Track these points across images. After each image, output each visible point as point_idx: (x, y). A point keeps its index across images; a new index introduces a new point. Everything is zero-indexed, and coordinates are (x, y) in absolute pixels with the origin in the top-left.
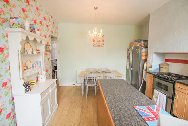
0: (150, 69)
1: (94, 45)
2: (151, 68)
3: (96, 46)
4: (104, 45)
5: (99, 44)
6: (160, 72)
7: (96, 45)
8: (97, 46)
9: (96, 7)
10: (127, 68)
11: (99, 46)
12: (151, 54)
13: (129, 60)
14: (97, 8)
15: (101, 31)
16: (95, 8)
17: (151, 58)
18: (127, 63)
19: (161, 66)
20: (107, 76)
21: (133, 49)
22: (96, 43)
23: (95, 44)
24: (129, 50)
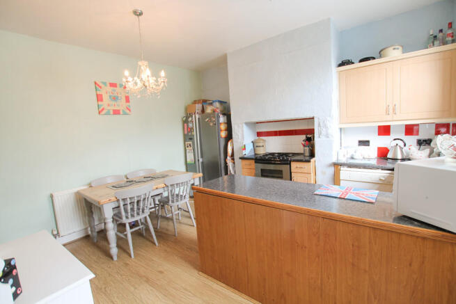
0: (244, 152)
1: (103, 109)
2: (245, 149)
3: (108, 114)
4: (130, 111)
5: (116, 108)
6: (256, 154)
7: (109, 110)
8: (112, 112)
9: (139, 9)
10: (188, 160)
11: (116, 112)
12: (239, 126)
13: (191, 143)
14: (141, 14)
15: (163, 74)
16: (135, 13)
17: (241, 132)
18: (185, 150)
19: (256, 145)
20: (175, 183)
21: (199, 119)
22: (108, 105)
23: (106, 107)
24: (185, 122)
